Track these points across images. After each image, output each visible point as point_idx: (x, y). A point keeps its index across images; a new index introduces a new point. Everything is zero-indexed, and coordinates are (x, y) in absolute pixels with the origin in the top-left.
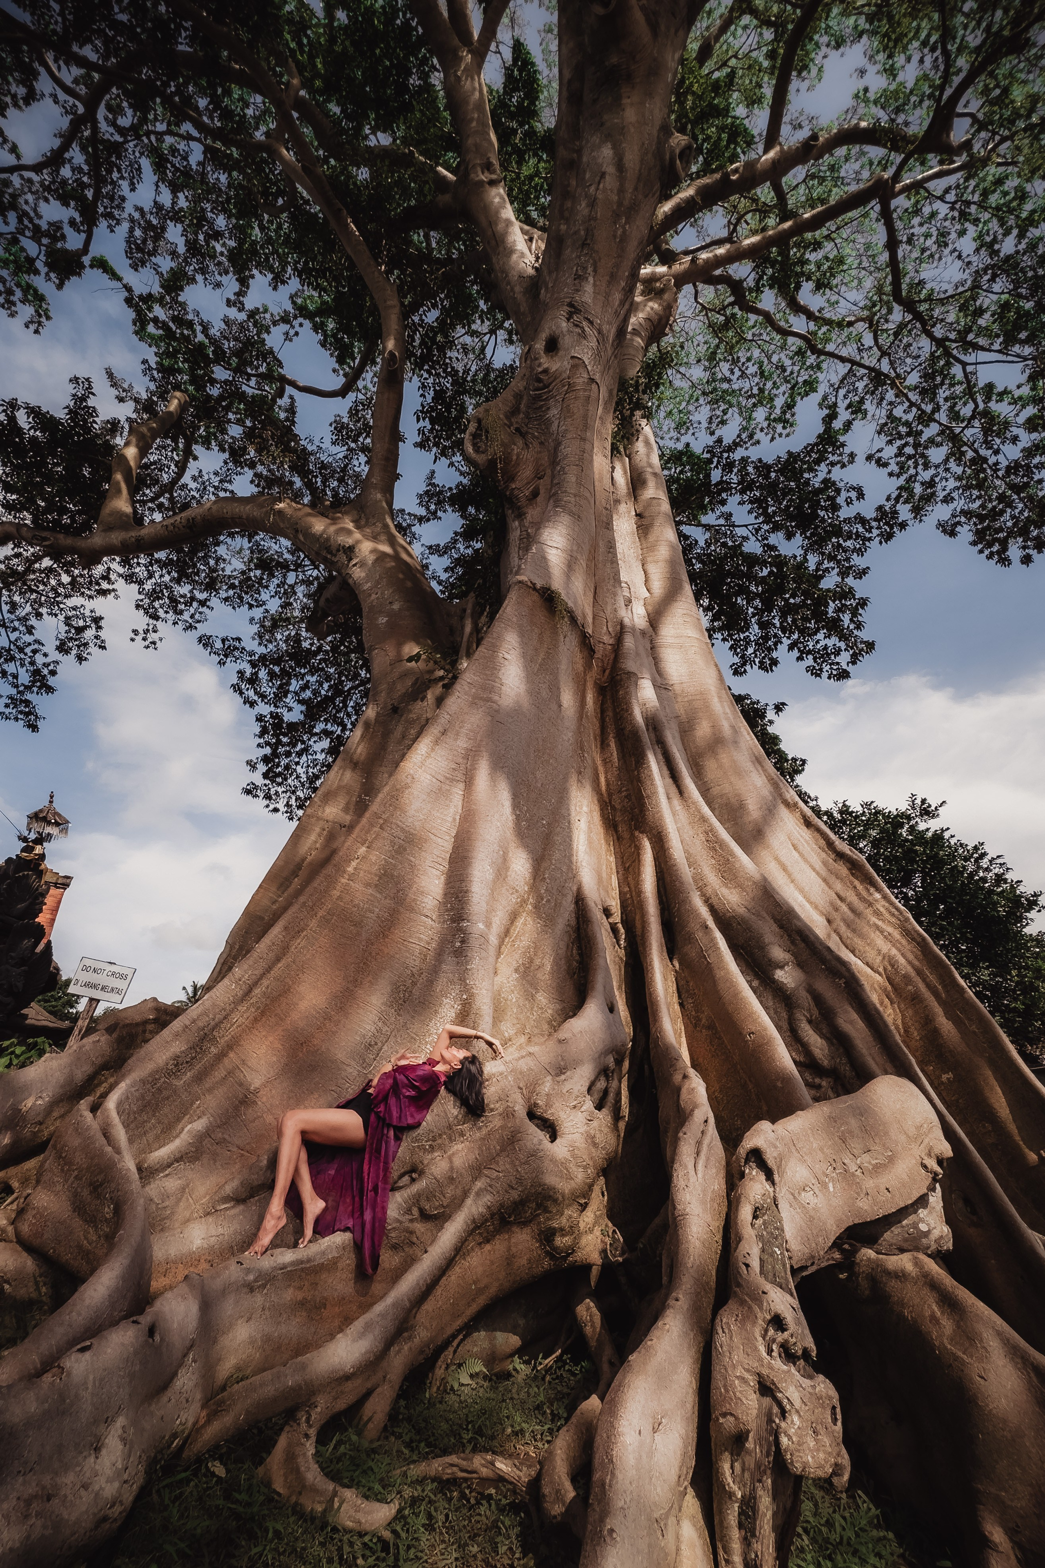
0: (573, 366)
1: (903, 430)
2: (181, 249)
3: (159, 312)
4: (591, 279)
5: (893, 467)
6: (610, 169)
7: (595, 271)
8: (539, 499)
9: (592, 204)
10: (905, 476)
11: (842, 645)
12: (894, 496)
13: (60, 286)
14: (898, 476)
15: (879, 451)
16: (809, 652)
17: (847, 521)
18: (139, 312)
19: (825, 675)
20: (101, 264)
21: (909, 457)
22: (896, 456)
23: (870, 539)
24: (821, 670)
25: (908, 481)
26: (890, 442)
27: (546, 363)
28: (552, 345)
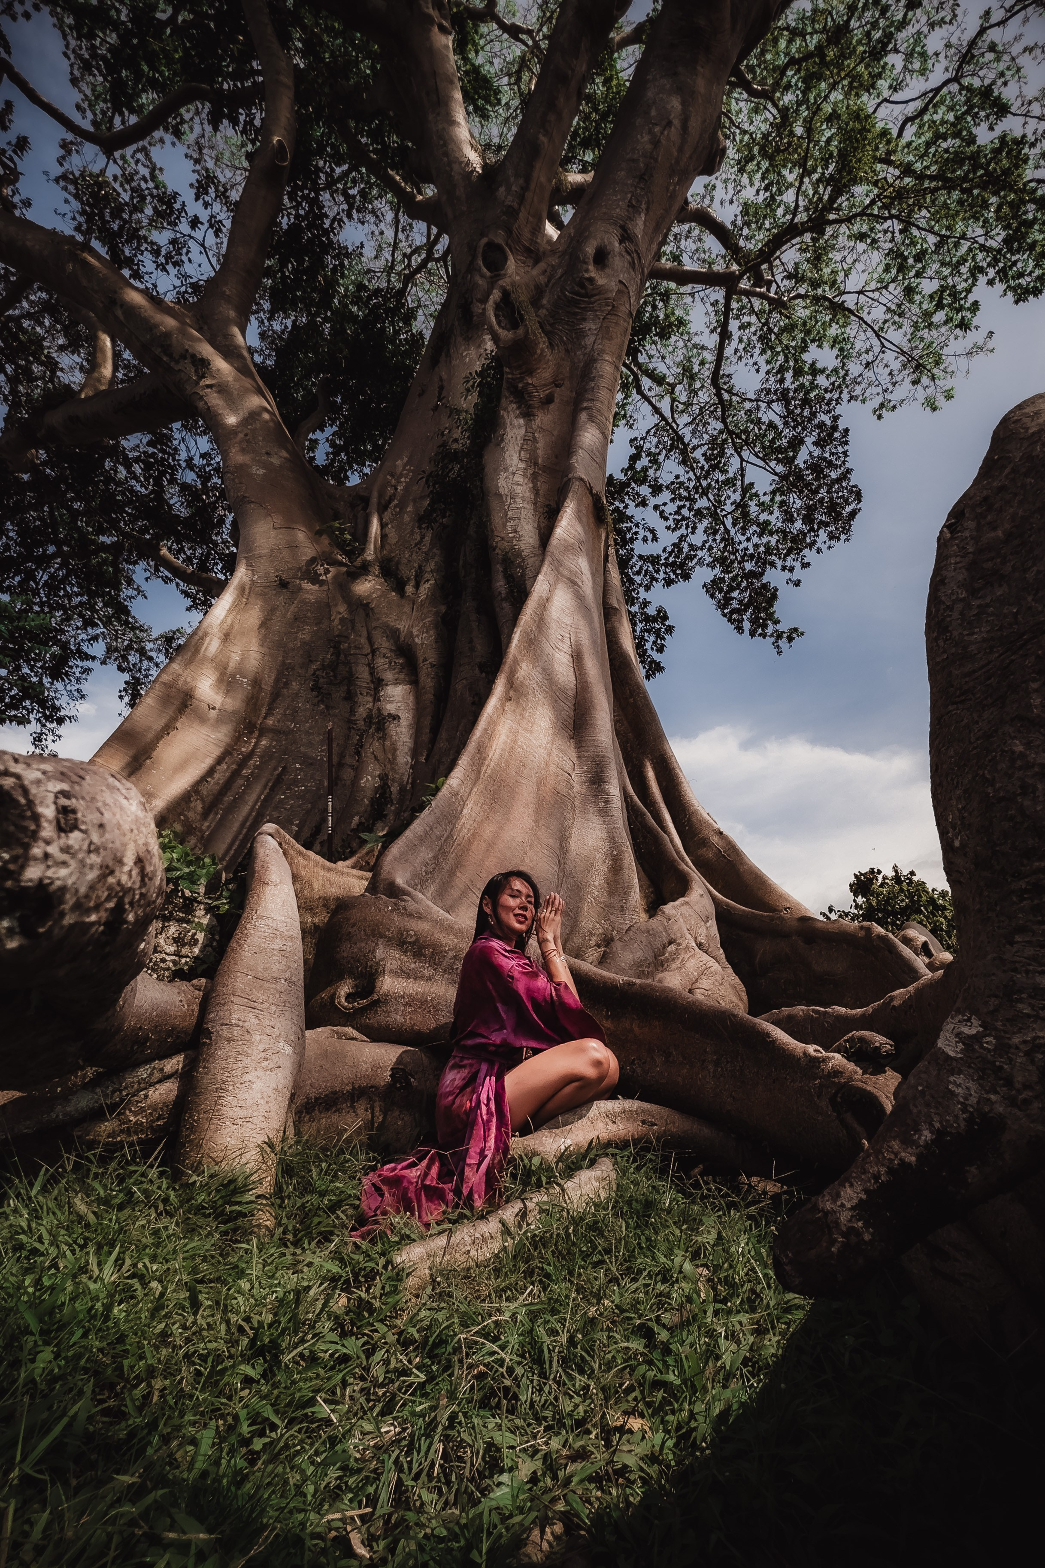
0: (619, 292)
4: (643, 216)
6: (676, 122)
7: (648, 210)
8: (552, 406)
9: (656, 143)
12: (669, 549)
23: (656, 580)
26: (672, 500)
27: (592, 272)
28: (601, 258)
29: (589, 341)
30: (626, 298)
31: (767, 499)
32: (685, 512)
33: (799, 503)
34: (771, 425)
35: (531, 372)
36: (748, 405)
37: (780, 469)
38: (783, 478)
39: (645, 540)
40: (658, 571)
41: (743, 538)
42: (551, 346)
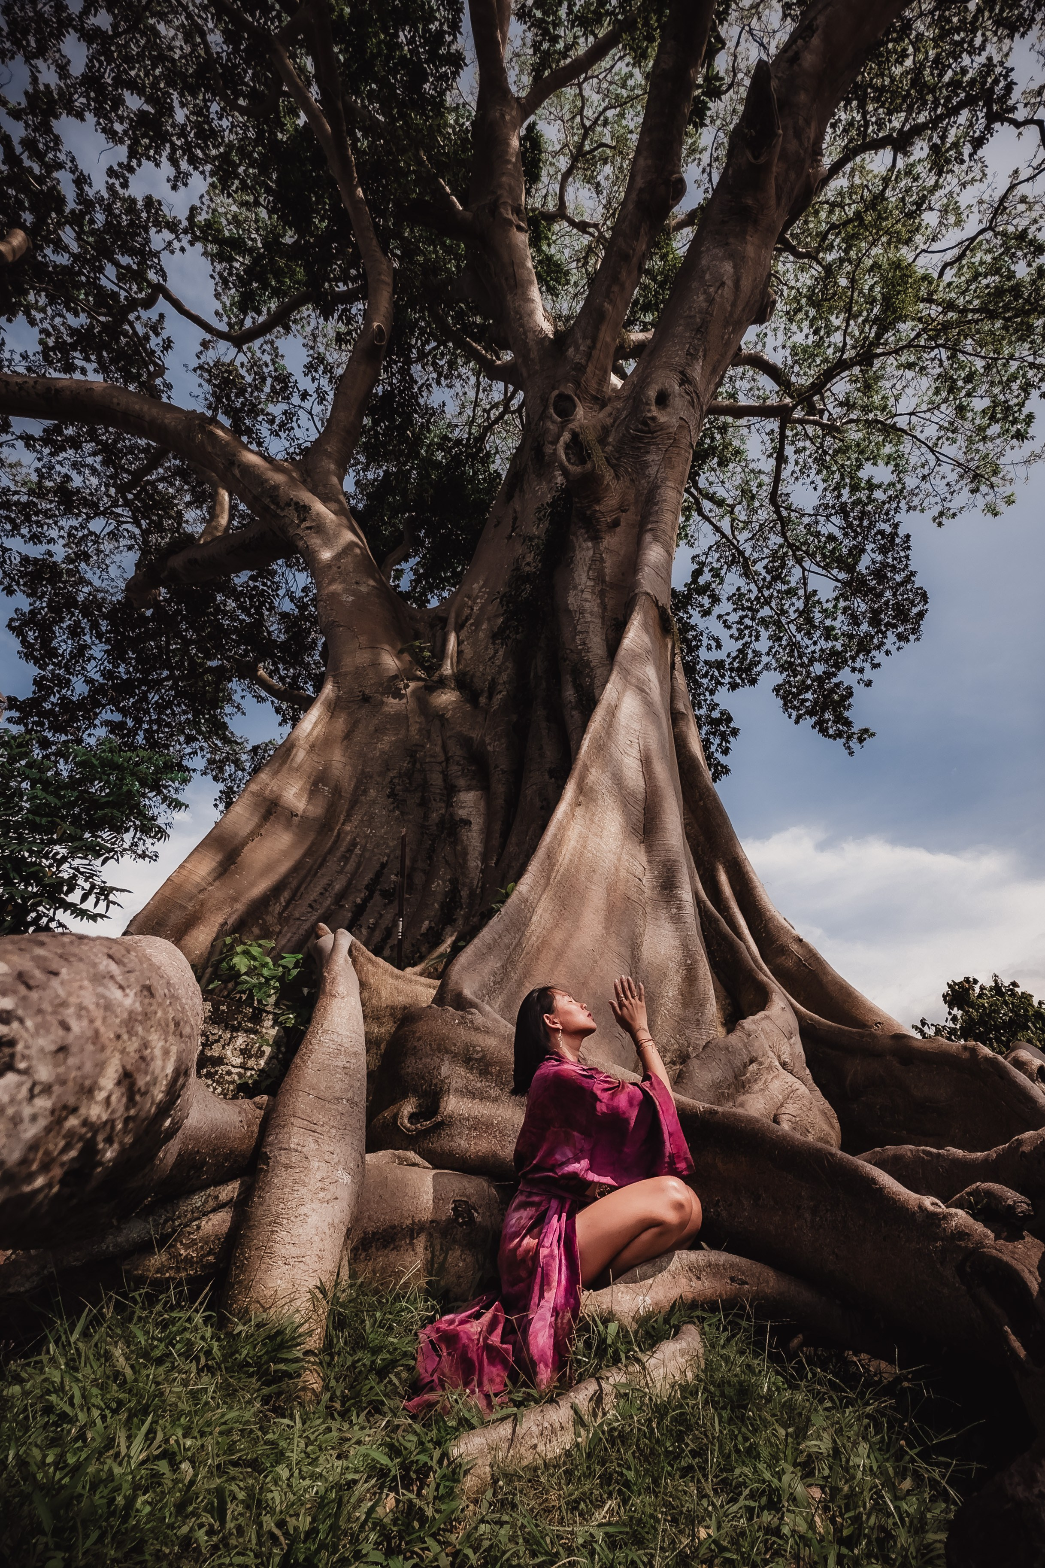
0: (680, 427)
4: (701, 362)
5: (734, 631)
6: (729, 283)
7: (705, 356)
8: (618, 529)
9: (711, 301)
10: (741, 642)
12: (734, 654)
14: (737, 639)
15: (728, 614)
21: (747, 627)
23: (722, 684)
25: (744, 645)
26: (735, 610)
27: (655, 411)
28: (663, 399)
29: (653, 470)
30: (686, 432)
31: (830, 606)
32: (747, 621)
33: (863, 607)
34: (831, 538)
35: (598, 501)
36: (806, 520)
37: (842, 576)
38: (845, 584)
39: (709, 648)
40: (723, 676)
41: (809, 642)
42: (617, 477)
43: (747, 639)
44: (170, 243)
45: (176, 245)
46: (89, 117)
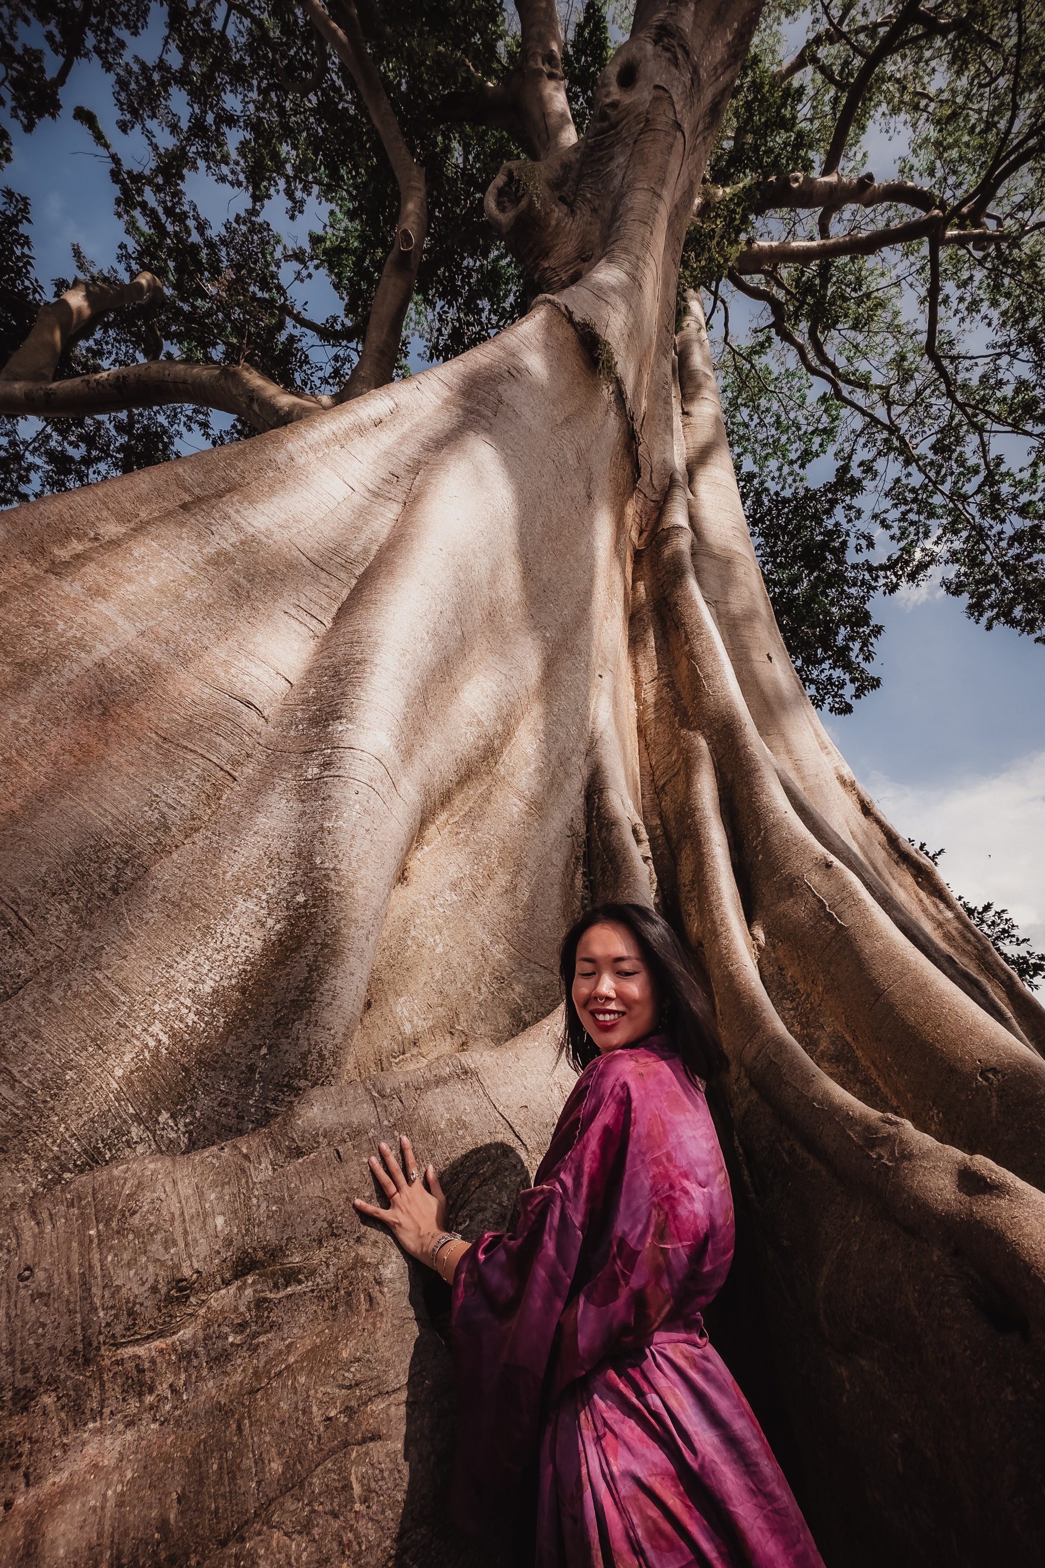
0: (655, 99)
1: (910, 496)
2: (184, 125)
3: (149, 196)
4: (692, 7)
5: (896, 531)
10: (905, 541)
11: (847, 677)
13: (29, 128)
14: (900, 539)
15: (886, 511)
16: (812, 681)
17: (855, 567)
18: (125, 190)
19: (826, 707)
20: (85, 117)
21: (912, 523)
22: (900, 520)
23: (875, 588)
24: (823, 701)
25: (909, 545)
27: (615, 93)
28: (629, 74)
29: (617, 179)
30: (666, 105)
31: (1026, 475)
32: (913, 516)
35: (546, 254)
39: (859, 548)
42: (572, 213)
43: (912, 537)
44: (299, 273)
45: (304, 273)
46: (201, 163)
